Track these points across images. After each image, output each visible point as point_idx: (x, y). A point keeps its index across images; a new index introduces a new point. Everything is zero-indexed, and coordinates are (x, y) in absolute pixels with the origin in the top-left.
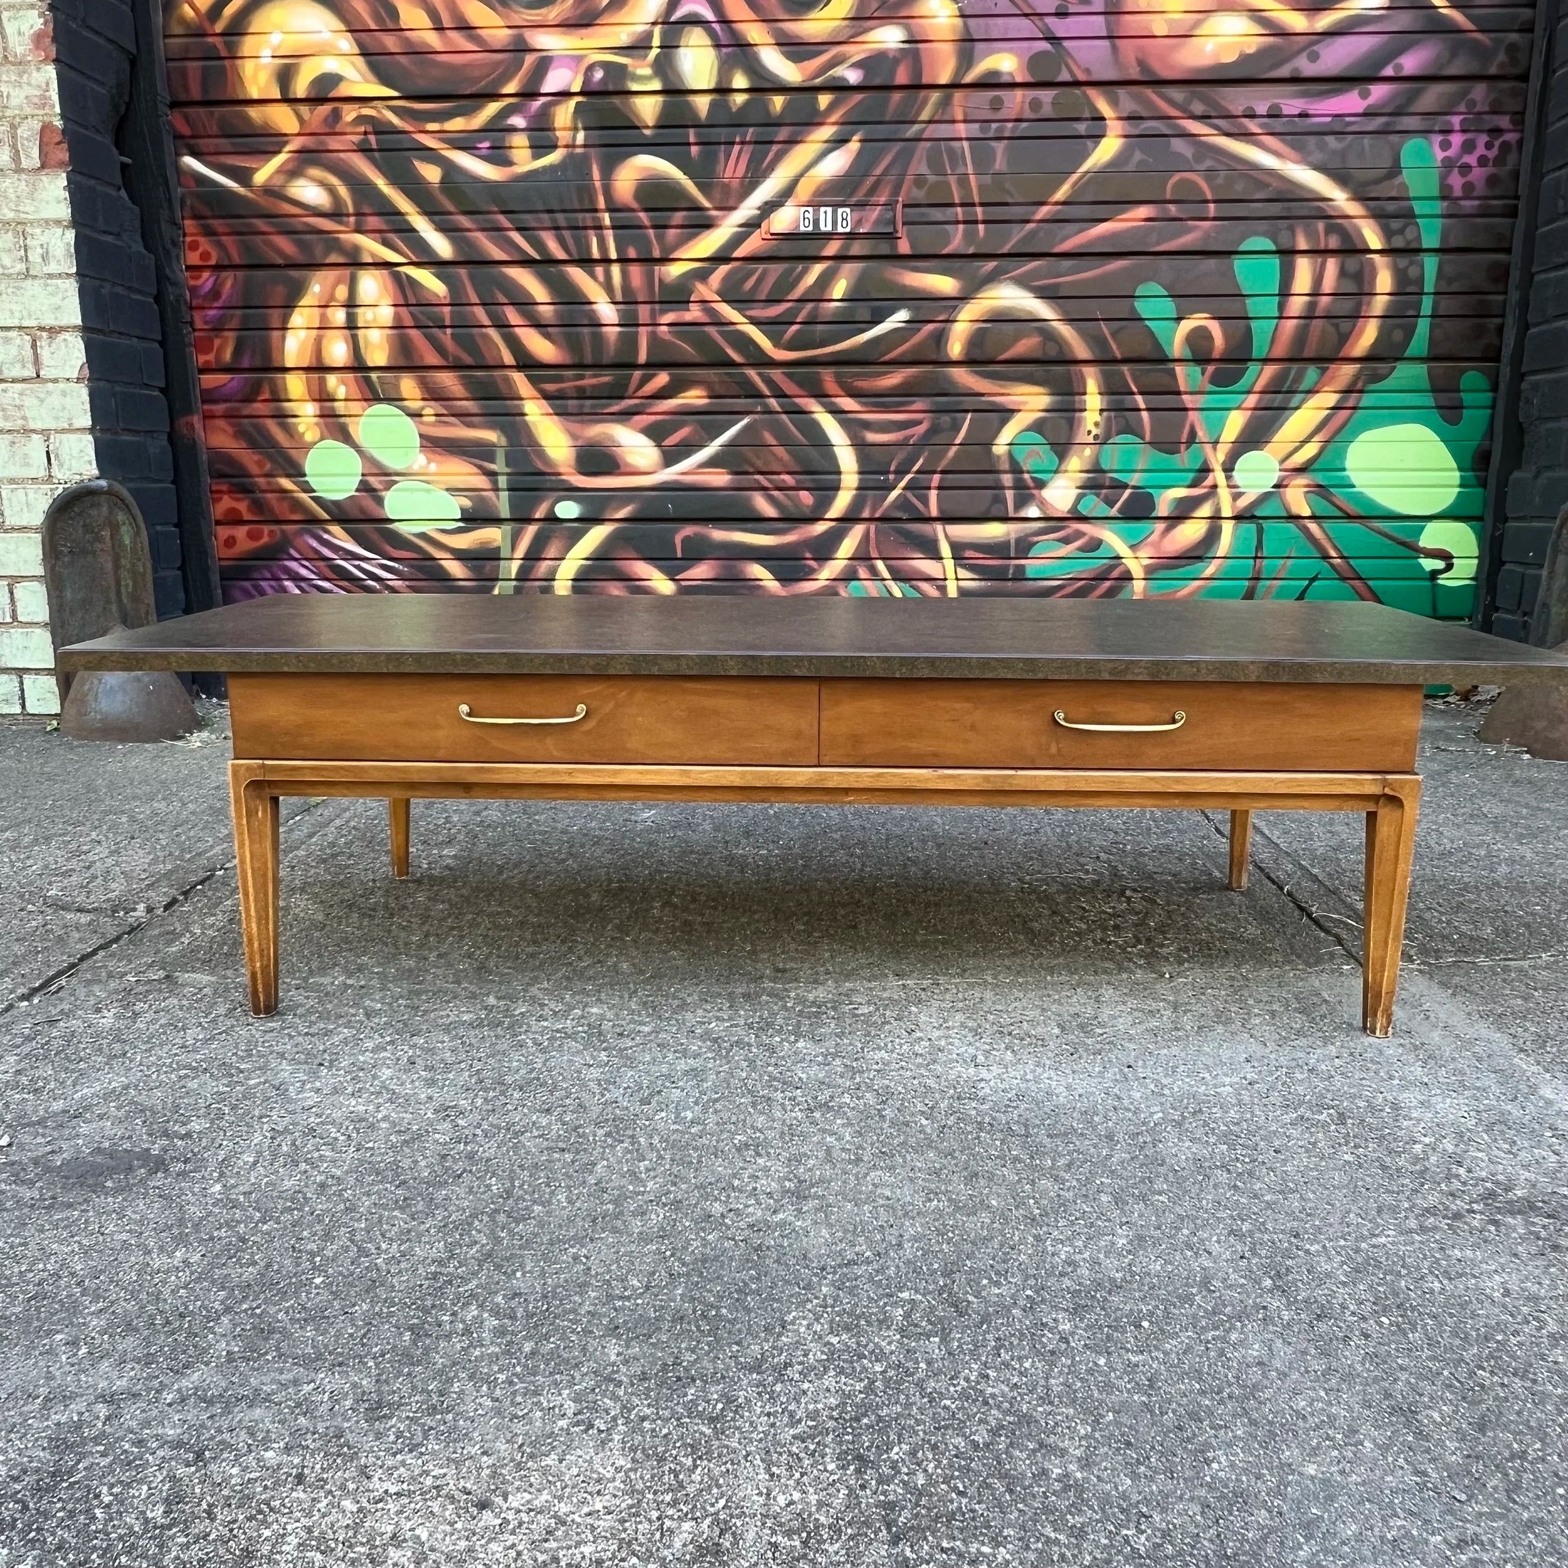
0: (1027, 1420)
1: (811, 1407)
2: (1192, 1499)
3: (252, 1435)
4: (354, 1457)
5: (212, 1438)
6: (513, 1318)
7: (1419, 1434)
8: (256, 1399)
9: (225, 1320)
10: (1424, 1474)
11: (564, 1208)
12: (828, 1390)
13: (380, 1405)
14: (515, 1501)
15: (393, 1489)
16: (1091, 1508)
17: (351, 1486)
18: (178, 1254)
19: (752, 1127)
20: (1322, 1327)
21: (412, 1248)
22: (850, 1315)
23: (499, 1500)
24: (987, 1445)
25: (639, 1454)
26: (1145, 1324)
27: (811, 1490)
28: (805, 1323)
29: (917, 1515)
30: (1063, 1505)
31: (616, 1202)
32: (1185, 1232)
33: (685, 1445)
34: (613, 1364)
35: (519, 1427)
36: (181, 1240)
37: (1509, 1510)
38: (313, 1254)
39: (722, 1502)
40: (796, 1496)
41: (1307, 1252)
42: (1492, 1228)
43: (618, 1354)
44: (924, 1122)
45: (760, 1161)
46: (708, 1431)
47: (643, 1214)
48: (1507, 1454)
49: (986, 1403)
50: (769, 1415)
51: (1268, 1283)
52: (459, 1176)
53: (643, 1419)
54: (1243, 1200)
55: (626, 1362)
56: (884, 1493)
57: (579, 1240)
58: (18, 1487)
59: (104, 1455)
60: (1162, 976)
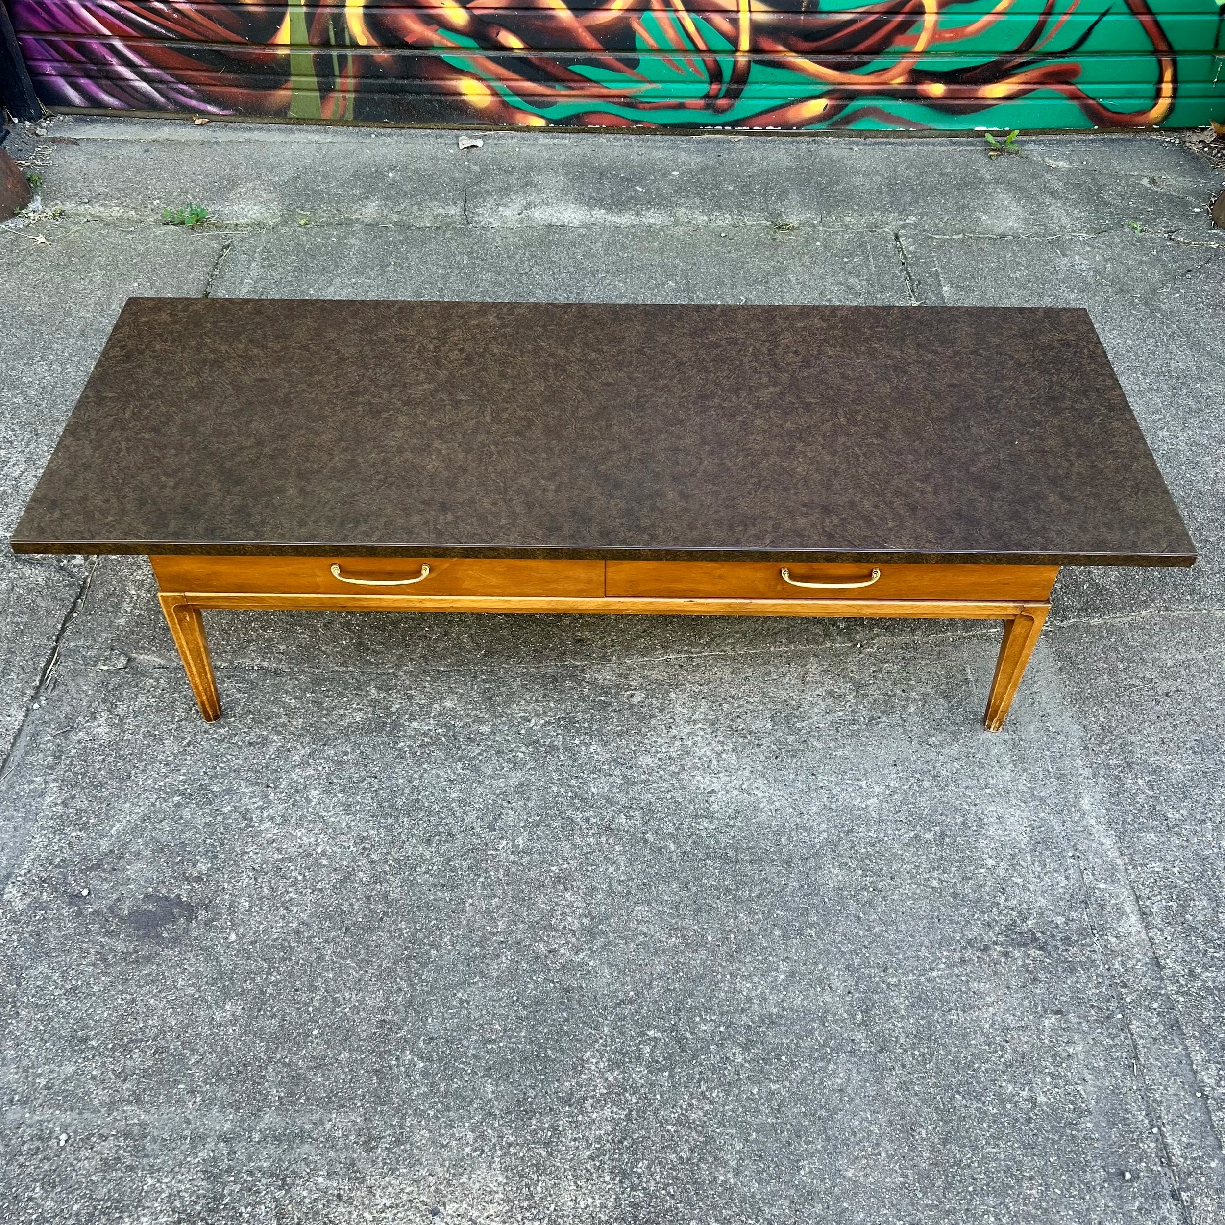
0: (709, 1140)
1: (597, 1133)
2: (786, 1198)
3: (308, 1165)
4: (363, 1181)
5: (287, 1169)
6: (431, 1061)
7: (913, 1148)
8: (302, 1136)
9: (270, 1069)
10: (906, 1176)
11: (450, 951)
12: (606, 1119)
13: (370, 1138)
14: (451, 1208)
15: (388, 1204)
16: (735, 1204)
17: (367, 1202)
18: (227, 1007)
19: (562, 858)
20: (882, 1058)
21: (363, 997)
22: (621, 1053)
23: (441, 1209)
24: (688, 1160)
25: (510, 1173)
26: (783, 1058)
27: (597, 1196)
28: (594, 1061)
29: (649, 1213)
30: (721, 1203)
31: (482, 943)
32: (821, 967)
33: (532, 1164)
34: (490, 1100)
35: (446, 1154)
36: (226, 994)
38: (307, 1005)
39: (553, 1207)
40: (590, 1200)
41: (889, 985)
42: (1003, 960)
43: (493, 1092)
44: (673, 847)
45: (568, 895)
46: (544, 1154)
47: (498, 956)
48: (952, 1161)
49: (690, 1128)
50: (575, 1140)
51: (859, 1017)
52: (382, 919)
53: (510, 1145)
54: (861, 933)
55: (497, 1098)
56: (634, 1197)
57: (462, 984)
58: (198, 1208)
59: (235, 1182)
60: (855, 645)
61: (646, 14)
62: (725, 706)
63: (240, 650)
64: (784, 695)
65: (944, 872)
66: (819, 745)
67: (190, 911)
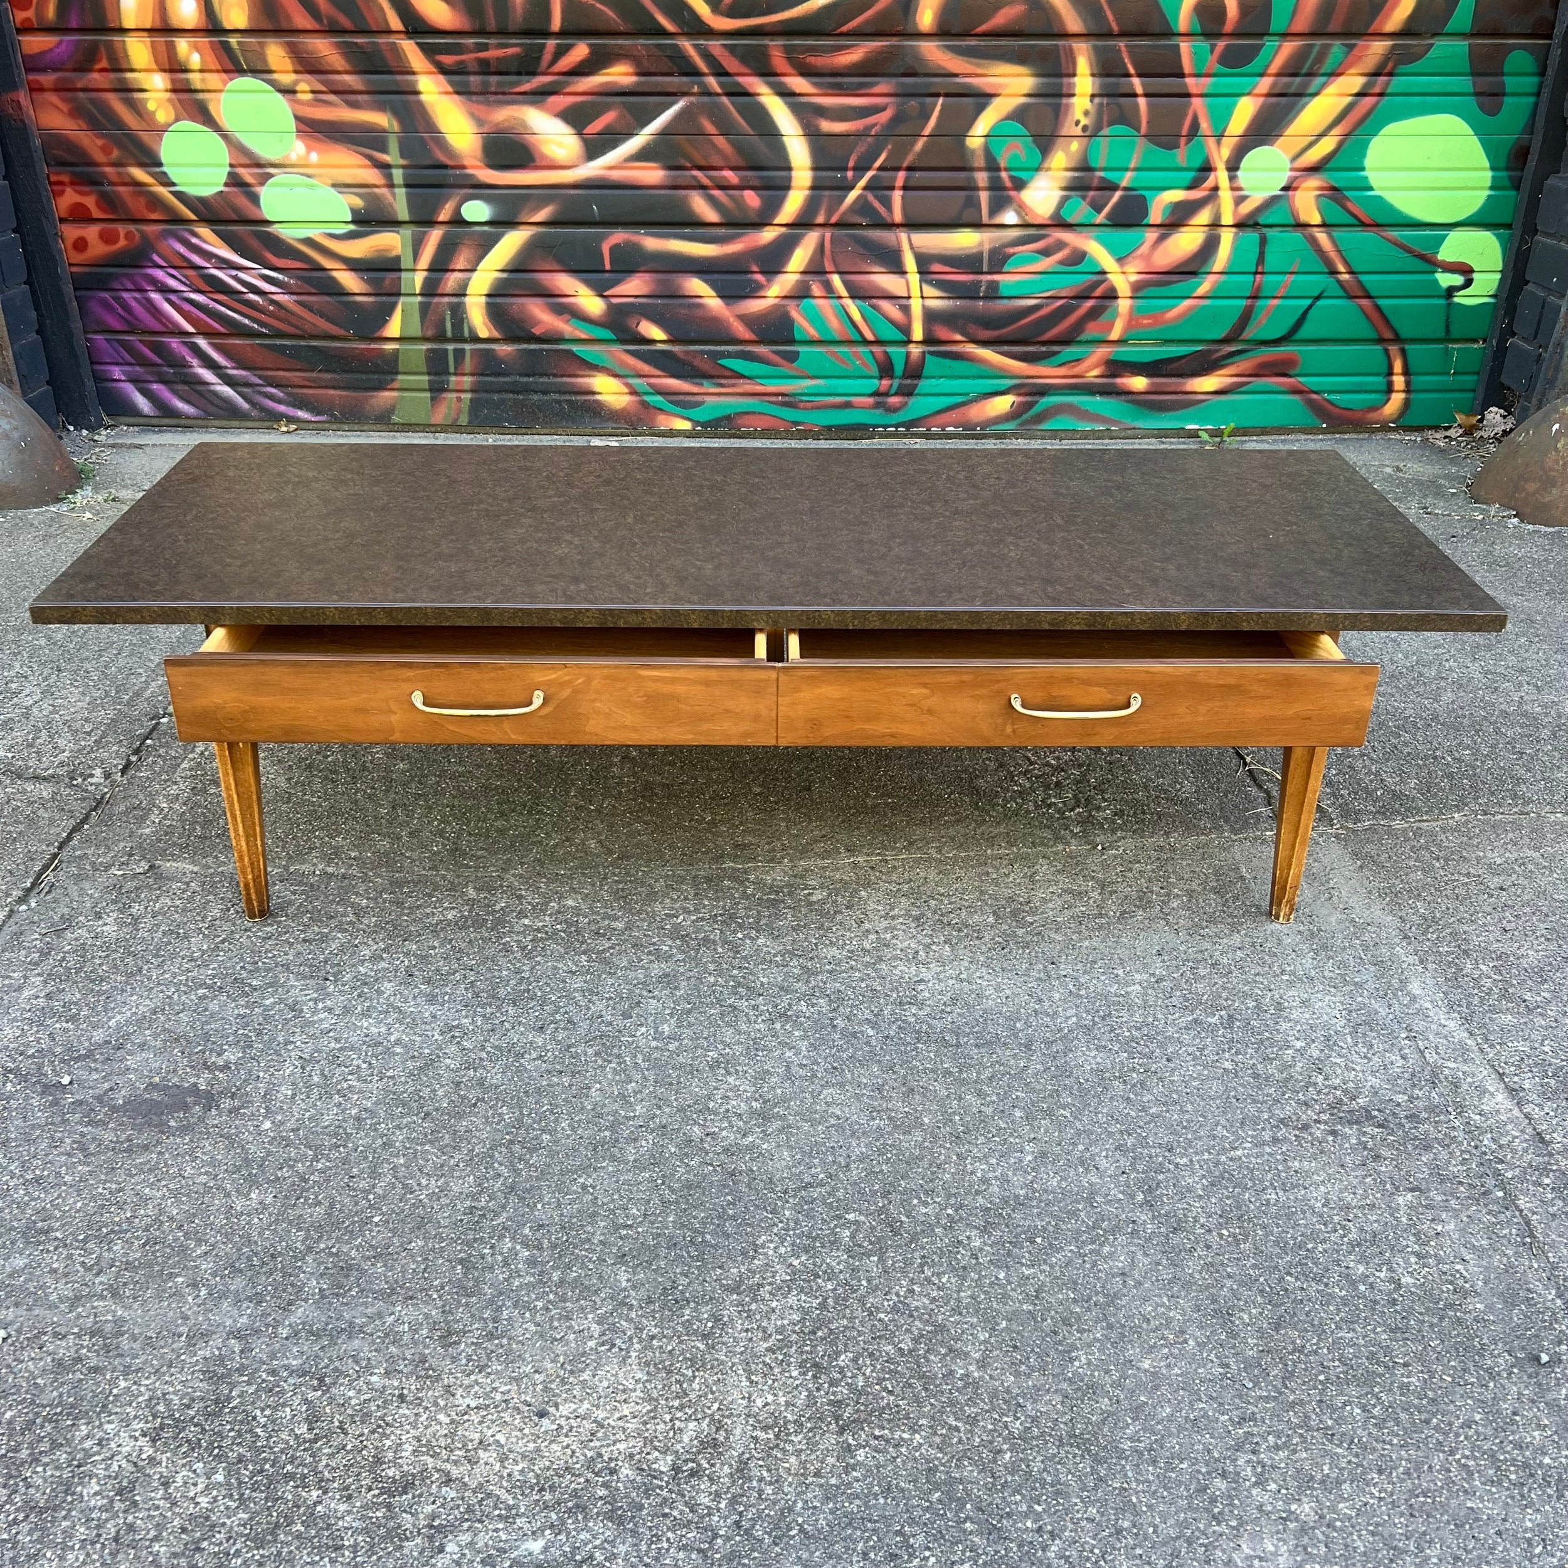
0: (940, 1329)
1: (779, 1323)
2: (1056, 1391)
3: (357, 1363)
4: (438, 1379)
5: (327, 1367)
6: (540, 1248)
7: (1232, 1335)
8: (351, 1331)
9: (309, 1259)
10: (1228, 1366)
11: (568, 1136)
12: (791, 1308)
13: (450, 1333)
14: (565, 1410)
15: (473, 1404)
16: (983, 1401)
17: (442, 1403)
18: (253, 1196)
19: (722, 1042)
20: (1175, 1240)
21: (447, 1183)
22: (808, 1237)
23: (552, 1410)
24: (910, 1351)
25: (652, 1369)
26: (1039, 1240)
27: (781, 1393)
28: (772, 1246)
29: (858, 1411)
30: (962, 1399)
31: (612, 1128)
32: (1081, 1147)
33: (685, 1359)
34: (625, 1290)
35: (559, 1348)
36: (252, 1181)
37: (1280, 1393)
38: (367, 1192)
39: (716, 1406)
40: (770, 1398)
41: (1177, 1165)
42: (1330, 1138)
43: (628, 1280)
44: (870, 1032)
45: (731, 1080)
46: (702, 1347)
47: (636, 1140)
48: (1290, 1348)
49: (912, 1316)
50: (747, 1330)
51: (1140, 1197)
52: (475, 1105)
53: (653, 1337)
54: (1133, 1114)
55: (634, 1287)
56: (834, 1393)
57: (584, 1169)
58: (192, 1413)
59: (249, 1383)
60: (1095, 848)
61: (806, 301)
62: (933, 903)
63: (300, 856)
64: (1008, 892)
65: (1237, 1053)
66: (1059, 938)
67: (209, 1100)
